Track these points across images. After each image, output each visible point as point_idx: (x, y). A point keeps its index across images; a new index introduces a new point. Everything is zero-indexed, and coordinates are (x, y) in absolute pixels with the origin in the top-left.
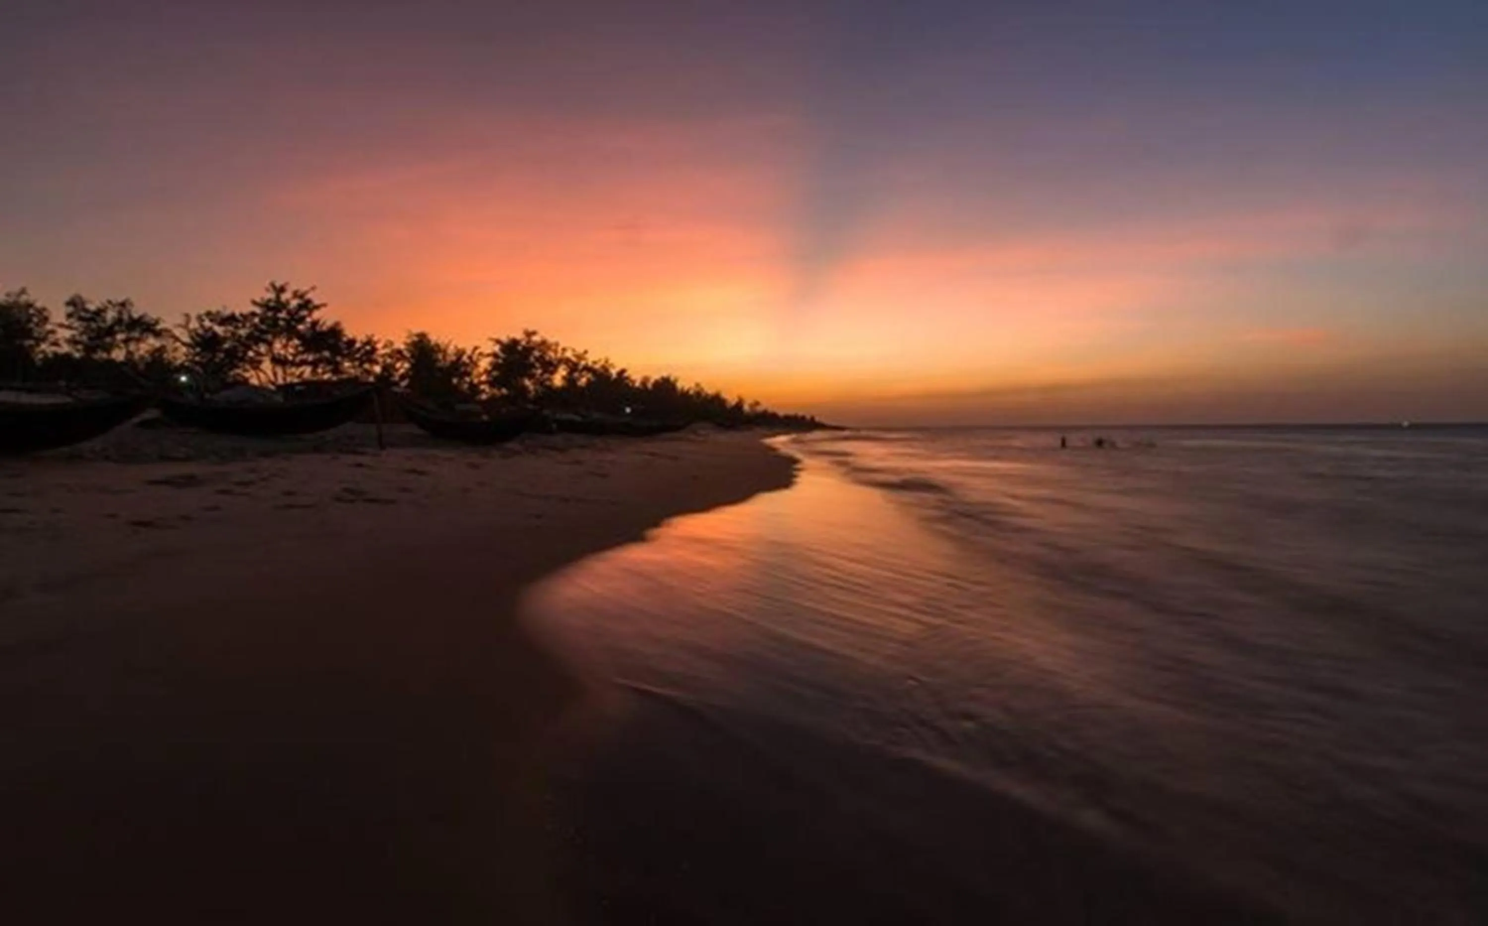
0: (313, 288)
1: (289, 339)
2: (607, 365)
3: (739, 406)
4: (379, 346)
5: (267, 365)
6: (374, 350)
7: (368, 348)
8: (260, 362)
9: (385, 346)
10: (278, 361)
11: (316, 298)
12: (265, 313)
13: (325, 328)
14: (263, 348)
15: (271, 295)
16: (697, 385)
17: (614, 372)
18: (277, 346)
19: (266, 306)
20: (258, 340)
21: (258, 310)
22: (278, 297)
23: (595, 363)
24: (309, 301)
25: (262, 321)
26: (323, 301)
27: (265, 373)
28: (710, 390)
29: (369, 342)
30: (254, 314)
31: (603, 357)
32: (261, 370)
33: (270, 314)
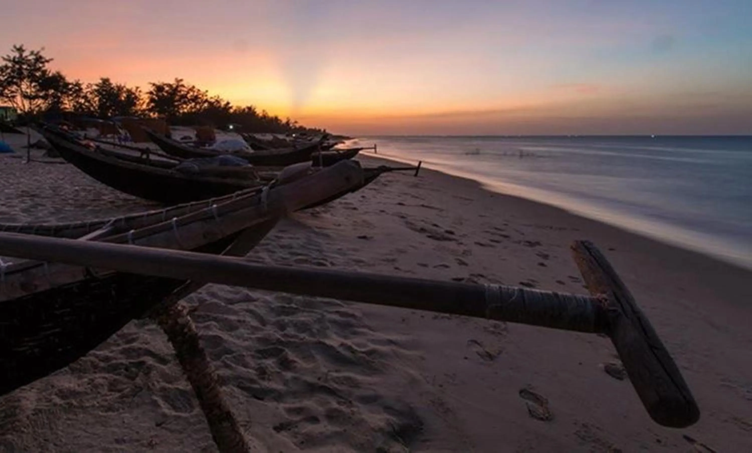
0: (43, 49)
1: (31, 82)
2: (219, 99)
3: (288, 123)
4: (84, 87)
5: (19, 99)
6: (81, 89)
7: (77, 88)
8: (14, 97)
9: (88, 87)
10: (25, 96)
11: (45, 55)
12: (14, 66)
13: (50, 75)
14: (14, 88)
15: (17, 55)
16: (264, 111)
17: (223, 104)
18: (24, 87)
19: (14, 61)
20: (10, 83)
21: (10, 65)
22: (21, 55)
23: (211, 98)
24: (41, 57)
25: (13, 71)
26: (50, 58)
27: (17, 103)
28: (271, 114)
29: (78, 84)
30: (7, 67)
31: (216, 94)
32: (14, 102)
33: (17, 66)
